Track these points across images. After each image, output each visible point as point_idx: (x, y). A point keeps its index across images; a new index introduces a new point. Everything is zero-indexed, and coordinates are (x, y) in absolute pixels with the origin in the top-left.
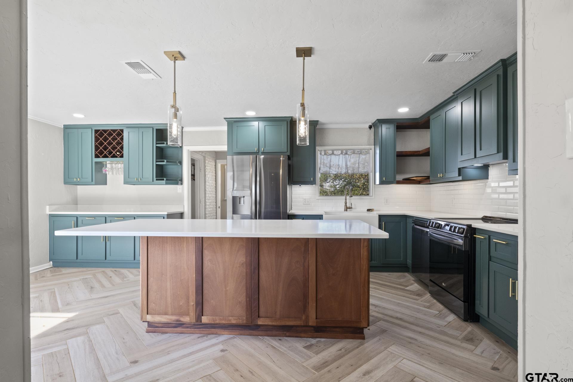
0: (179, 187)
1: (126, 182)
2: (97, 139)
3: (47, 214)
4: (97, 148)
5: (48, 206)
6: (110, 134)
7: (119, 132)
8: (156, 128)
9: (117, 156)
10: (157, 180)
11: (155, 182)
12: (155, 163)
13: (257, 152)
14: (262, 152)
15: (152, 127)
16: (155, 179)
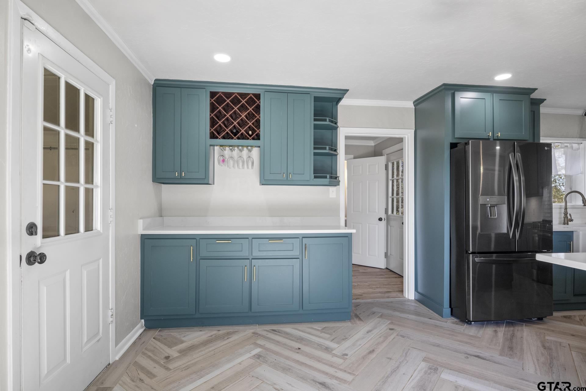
0: (332, 190)
1: (265, 181)
2: (213, 108)
3: (139, 235)
4: (213, 123)
5: (141, 220)
6: (236, 101)
7: (251, 97)
8: (316, 96)
9: (248, 137)
10: (315, 177)
11: (313, 180)
12: (313, 151)
13: (489, 139)
14: (497, 138)
15: (309, 94)
16: (313, 175)
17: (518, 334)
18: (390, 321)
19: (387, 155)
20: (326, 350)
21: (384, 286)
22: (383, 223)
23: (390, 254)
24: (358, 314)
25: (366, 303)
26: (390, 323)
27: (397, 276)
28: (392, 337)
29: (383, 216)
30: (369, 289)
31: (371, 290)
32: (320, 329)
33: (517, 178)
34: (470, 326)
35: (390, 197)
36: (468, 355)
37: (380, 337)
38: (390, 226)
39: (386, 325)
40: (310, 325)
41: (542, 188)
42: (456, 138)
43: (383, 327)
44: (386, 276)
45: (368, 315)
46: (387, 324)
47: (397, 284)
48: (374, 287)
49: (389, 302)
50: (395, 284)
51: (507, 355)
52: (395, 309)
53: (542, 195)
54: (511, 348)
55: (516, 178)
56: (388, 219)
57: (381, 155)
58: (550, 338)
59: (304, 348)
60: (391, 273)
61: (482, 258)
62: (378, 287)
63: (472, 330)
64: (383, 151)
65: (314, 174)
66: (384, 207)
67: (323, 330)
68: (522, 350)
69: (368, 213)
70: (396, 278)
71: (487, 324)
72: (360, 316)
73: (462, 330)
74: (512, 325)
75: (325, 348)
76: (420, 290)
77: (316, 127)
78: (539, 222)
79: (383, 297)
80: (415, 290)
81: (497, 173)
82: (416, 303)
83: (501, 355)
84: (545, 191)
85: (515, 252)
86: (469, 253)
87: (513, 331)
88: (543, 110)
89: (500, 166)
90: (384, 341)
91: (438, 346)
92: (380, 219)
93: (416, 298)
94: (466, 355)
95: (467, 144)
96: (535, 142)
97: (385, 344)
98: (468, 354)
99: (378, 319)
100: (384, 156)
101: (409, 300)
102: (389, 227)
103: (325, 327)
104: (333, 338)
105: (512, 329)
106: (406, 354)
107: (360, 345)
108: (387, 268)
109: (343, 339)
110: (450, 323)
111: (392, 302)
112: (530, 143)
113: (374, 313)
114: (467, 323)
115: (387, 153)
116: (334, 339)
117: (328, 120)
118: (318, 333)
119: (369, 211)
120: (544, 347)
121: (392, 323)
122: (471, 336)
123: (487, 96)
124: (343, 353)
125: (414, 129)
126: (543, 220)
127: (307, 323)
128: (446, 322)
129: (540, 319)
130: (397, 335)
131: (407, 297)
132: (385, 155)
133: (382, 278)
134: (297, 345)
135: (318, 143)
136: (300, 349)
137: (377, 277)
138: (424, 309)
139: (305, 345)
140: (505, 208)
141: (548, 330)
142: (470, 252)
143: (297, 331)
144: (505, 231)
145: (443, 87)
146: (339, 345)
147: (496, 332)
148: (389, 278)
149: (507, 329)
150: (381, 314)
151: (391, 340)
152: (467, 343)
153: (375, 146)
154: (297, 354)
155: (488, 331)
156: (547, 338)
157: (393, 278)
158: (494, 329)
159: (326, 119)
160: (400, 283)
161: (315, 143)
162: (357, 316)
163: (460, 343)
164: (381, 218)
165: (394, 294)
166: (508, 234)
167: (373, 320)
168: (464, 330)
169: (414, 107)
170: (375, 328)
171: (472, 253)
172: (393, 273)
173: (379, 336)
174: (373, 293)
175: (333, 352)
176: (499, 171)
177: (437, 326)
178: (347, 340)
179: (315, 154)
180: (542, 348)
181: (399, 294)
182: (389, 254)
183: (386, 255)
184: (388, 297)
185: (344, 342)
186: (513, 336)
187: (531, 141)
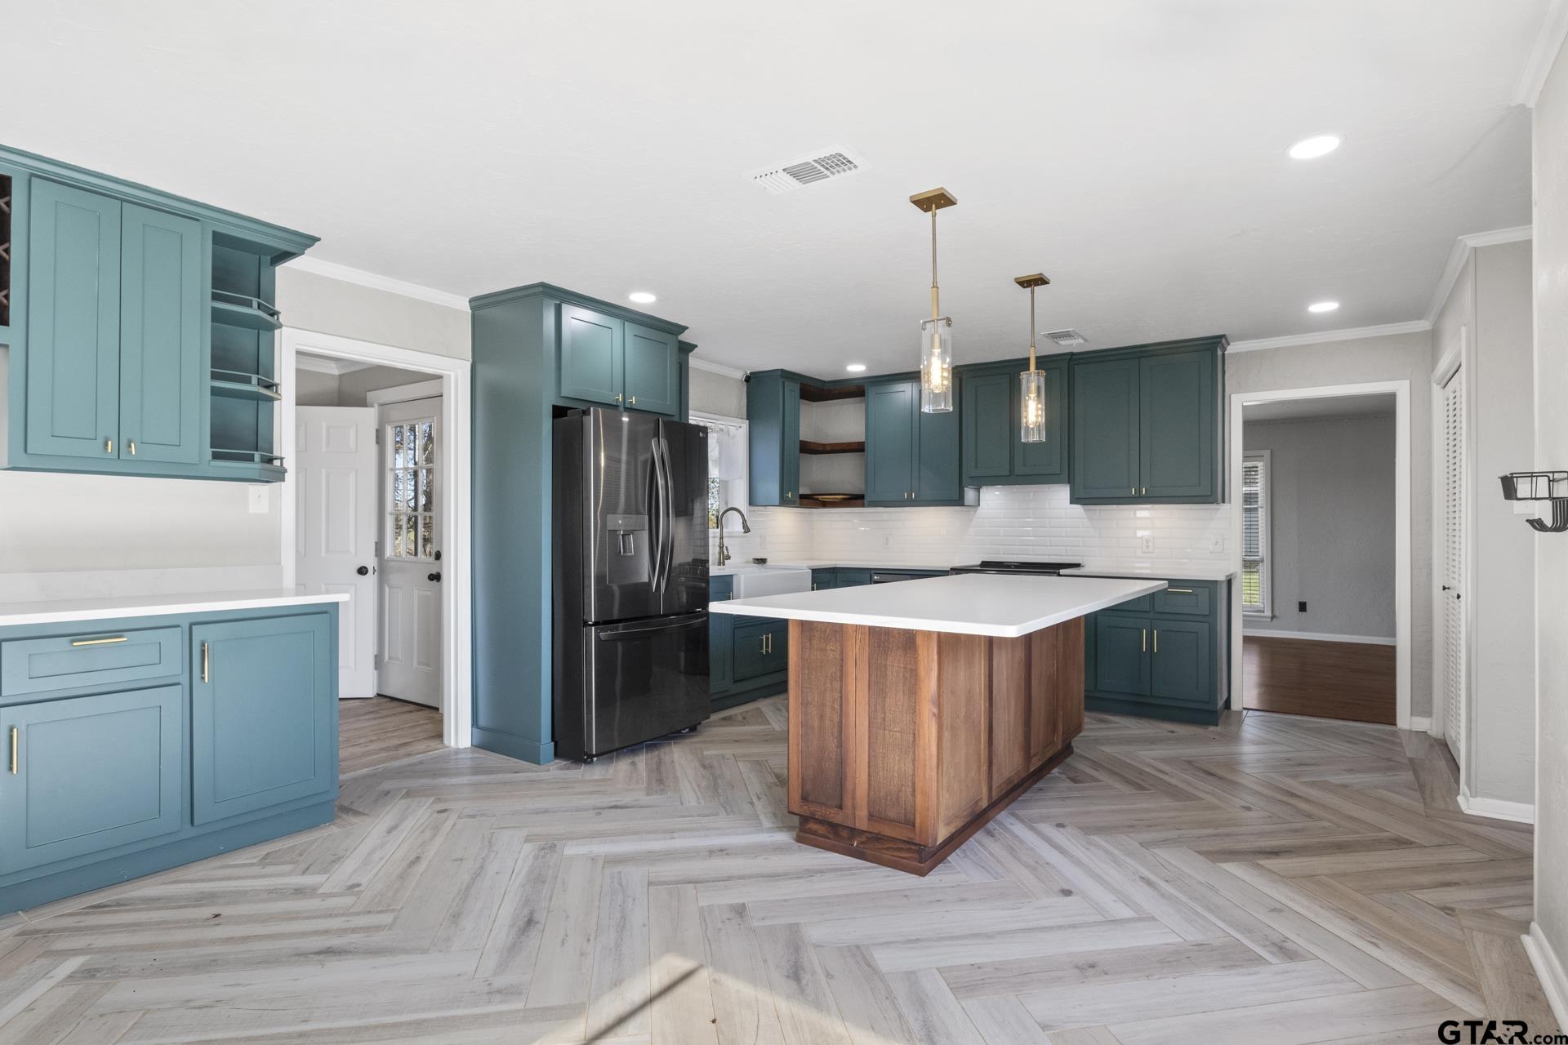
8: (218, 230)
10: (216, 456)
11: (209, 464)
12: (209, 383)
13: (617, 406)
14: (629, 407)
15: (197, 220)
16: (209, 451)
17: (667, 759)
18: (433, 799)
19: (381, 405)
20: (296, 894)
21: (389, 735)
22: (371, 579)
23: (389, 658)
24: (346, 804)
25: (356, 780)
26: (433, 802)
27: (412, 707)
28: (450, 823)
29: (371, 562)
30: (351, 749)
31: (357, 750)
32: (254, 861)
33: (663, 482)
34: (591, 766)
35: (391, 514)
36: (599, 810)
37: (422, 832)
38: (390, 588)
39: (426, 807)
40: (217, 862)
41: (693, 501)
42: (563, 397)
43: (422, 812)
44: (385, 713)
45: (376, 801)
46: (428, 804)
47: (419, 725)
48: (362, 741)
49: (415, 764)
50: (414, 726)
51: (656, 792)
52: (434, 775)
53: (692, 514)
54: (660, 781)
55: (661, 482)
56: (383, 569)
57: (362, 402)
58: (710, 752)
59: (226, 911)
60: (395, 704)
61: (609, 632)
62: (374, 738)
63: (596, 772)
64: (368, 394)
65: (211, 447)
66: (373, 538)
67: (266, 861)
68: (676, 778)
69: (323, 555)
70: (411, 712)
71: (618, 757)
72: (354, 808)
73: (580, 777)
74: (656, 747)
75: (292, 891)
76: (482, 722)
77: (217, 316)
78: (688, 564)
79: (397, 758)
80: (473, 725)
81: (623, 466)
82: (478, 753)
83: (648, 794)
84: (697, 506)
85: (660, 616)
86: (589, 625)
87: (659, 756)
88: (693, 361)
89: (629, 453)
90: (434, 836)
91: (546, 811)
92: (362, 571)
93: (474, 743)
94: (596, 811)
95: (586, 413)
96: (682, 421)
97: (439, 840)
98: (600, 808)
99: (403, 801)
100: (372, 406)
101: (458, 751)
102: (387, 589)
103: (268, 853)
104: (303, 866)
105: (656, 753)
106: (490, 842)
107: (382, 859)
108: (379, 695)
109: (334, 861)
110: (554, 770)
111: (421, 763)
112: (676, 422)
113: (387, 793)
114: (585, 763)
115: (382, 401)
116: (307, 869)
117: (255, 305)
118: (256, 870)
119: (327, 551)
120: (704, 766)
121: (439, 800)
122: (597, 780)
123: (615, 324)
124: (348, 884)
125: (471, 360)
126: (693, 559)
127: (205, 861)
128: (548, 770)
129: (693, 729)
130: (459, 817)
131: (453, 744)
132: (376, 405)
133: (375, 719)
134: (208, 911)
135: (224, 362)
136: (219, 915)
137: (361, 718)
138: (494, 759)
139: (228, 904)
140: (645, 535)
141: (706, 742)
142: (590, 623)
143: (183, 885)
144: (645, 579)
145: (541, 289)
146: (328, 875)
147: (633, 764)
148: (394, 714)
149: (649, 755)
150: (405, 790)
151: (449, 828)
152: (592, 793)
153: (340, 375)
154: (217, 928)
155: (621, 768)
156: (706, 753)
157: (404, 713)
158: (630, 761)
159: (252, 300)
160: (426, 722)
161: (216, 361)
162: (346, 810)
163: (582, 796)
164: (365, 567)
165: (422, 746)
166: (649, 584)
167: (390, 807)
168: (583, 775)
169: (470, 311)
170: (402, 818)
171: (595, 624)
172: (400, 703)
173: (420, 830)
174: (364, 754)
175: (321, 891)
176: (628, 463)
177: (533, 781)
178: (342, 860)
179: (215, 392)
180: (701, 769)
181: (433, 744)
182: (387, 658)
183: (379, 662)
184: (409, 755)
185: (337, 866)
186: (660, 763)
187: (676, 419)
